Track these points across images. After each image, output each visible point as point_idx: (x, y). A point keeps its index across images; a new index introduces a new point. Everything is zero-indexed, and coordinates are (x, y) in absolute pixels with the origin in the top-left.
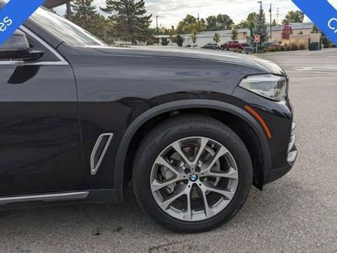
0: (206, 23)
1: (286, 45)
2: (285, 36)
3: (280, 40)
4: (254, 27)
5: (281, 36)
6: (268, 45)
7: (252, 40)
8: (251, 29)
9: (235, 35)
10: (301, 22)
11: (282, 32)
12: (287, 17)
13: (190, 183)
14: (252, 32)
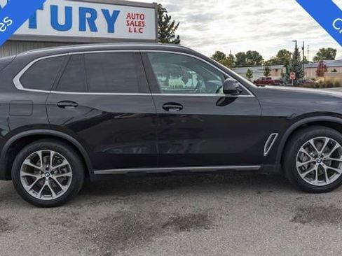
0: (235, 59)
1: (321, 82)
2: (320, 74)
3: (315, 77)
4: (289, 64)
5: (315, 73)
6: (303, 82)
7: (288, 77)
8: (286, 66)
9: (267, 71)
10: (333, 59)
11: (316, 69)
12: (318, 54)
13: (317, 164)
14: (287, 69)
